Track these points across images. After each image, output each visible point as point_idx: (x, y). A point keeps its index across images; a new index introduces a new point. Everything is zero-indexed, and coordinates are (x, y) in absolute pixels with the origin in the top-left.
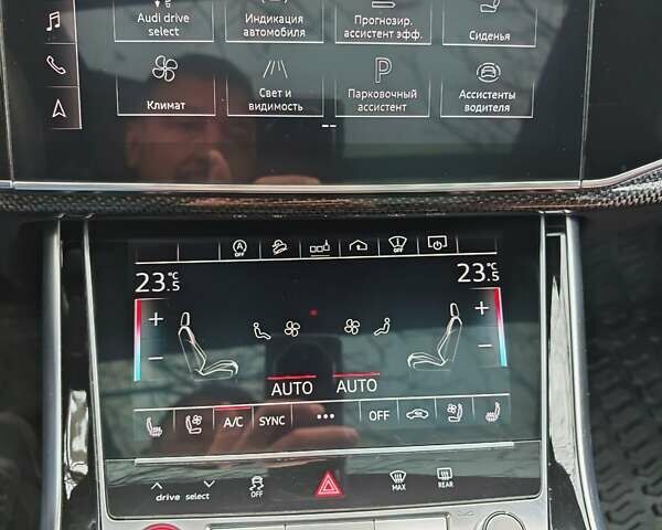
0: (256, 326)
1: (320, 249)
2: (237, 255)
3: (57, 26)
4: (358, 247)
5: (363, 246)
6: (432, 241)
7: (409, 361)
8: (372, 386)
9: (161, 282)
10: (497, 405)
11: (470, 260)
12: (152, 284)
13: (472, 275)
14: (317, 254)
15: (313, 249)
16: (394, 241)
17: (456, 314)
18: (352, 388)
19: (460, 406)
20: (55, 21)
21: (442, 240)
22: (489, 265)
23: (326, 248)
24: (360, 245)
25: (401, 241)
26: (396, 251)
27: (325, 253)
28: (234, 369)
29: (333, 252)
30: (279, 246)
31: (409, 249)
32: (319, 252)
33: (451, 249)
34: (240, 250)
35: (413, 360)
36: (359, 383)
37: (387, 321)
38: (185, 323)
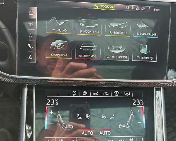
0: (78, 115)
1: (96, 94)
2: (74, 95)
3: (32, 36)
4: (106, 94)
5: (107, 94)
6: (126, 93)
7: (119, 126)
8: (109, 133)
9: (53, 102)
10: (143, 139)
11: (136, 99)
12: (51, 103)
13: (136, 103)
14: (95, 95)
15: (94, 94)
16: (116, 93)
17: (132, 113)
18: (104, 134)
19: (133, 139)
20: (31, 35)
21: (128, 93)
22: (141, 100)
23: (97, 94)
24: (106, 93)
25: (118, 93)
26: (116, 95)
27: (97, 95)
28: (72, 127)
29: (99, 95)
30: (85, 93)
31: (120, 95)
32: (96, 95)
33: (131, 95)
34: (74, 94)
35: (121, 126)
36: (106, 132)
37: (114, 115)
38: (59, 114)
